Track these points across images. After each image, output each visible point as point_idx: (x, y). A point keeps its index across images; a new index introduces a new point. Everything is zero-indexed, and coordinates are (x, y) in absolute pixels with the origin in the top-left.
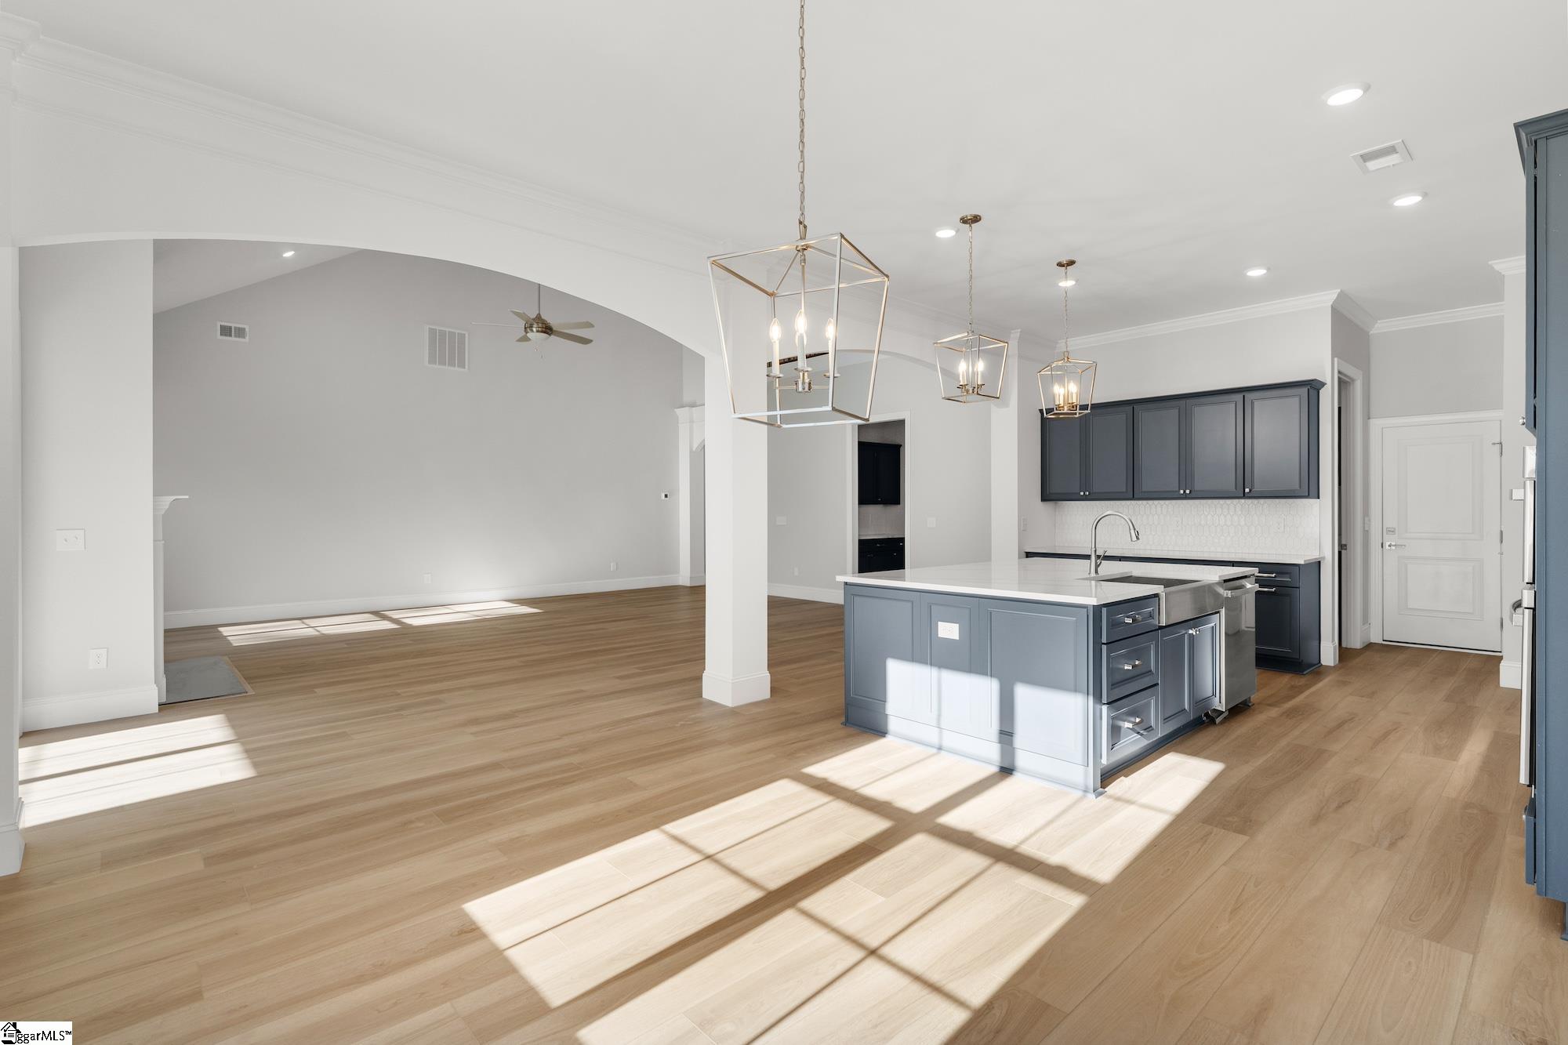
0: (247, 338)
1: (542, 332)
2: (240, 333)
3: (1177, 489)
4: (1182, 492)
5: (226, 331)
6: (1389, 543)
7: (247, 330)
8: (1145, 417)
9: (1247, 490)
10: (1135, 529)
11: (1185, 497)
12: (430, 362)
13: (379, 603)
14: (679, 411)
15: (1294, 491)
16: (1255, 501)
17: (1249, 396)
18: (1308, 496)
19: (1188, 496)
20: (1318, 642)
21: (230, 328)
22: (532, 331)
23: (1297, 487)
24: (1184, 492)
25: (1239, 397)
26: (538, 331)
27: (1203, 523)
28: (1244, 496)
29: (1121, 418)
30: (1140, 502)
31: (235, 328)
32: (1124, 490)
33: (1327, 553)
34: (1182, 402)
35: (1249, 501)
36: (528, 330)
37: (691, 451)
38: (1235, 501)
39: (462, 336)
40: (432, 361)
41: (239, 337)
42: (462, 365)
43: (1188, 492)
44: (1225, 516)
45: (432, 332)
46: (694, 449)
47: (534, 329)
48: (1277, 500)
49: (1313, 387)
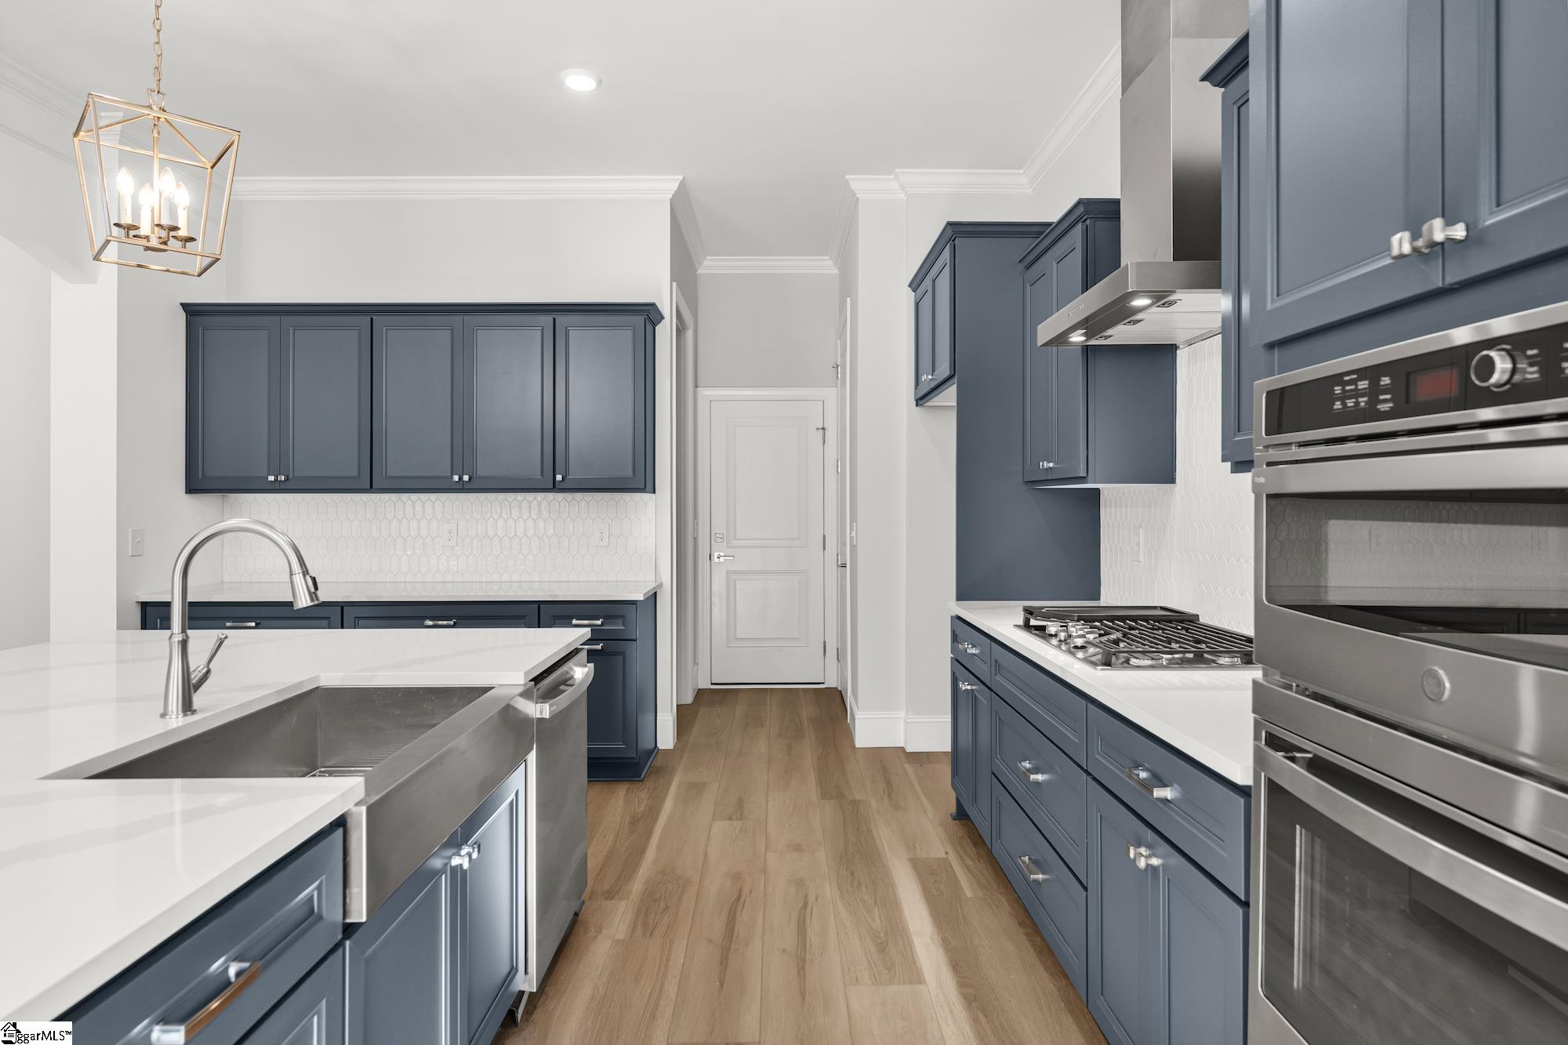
3: (449, 474)
4: (456, 478)
6: (718, 554)
8: (394, 340)
9: (559, 477)
10: (305, 572)
11: (462, 488)
15: (625, 479)
16: (569, 496)
17: (563, 320)
18: (643, 490)
19: (466, 486)
20: (653, 714)
23: (630, 473)
24: (461, 478)
25: (546, 320)
27: (491, 532)
28: (555, 488)
29: (349, 338)
30: (386, 496)
32: (355, 474)
33: (666, 575)
34: (458, 319)
35: (560, 496)
38: (540, 496)
43: (466, 478)
44: (525, 521)
48: (599, 495)
49: (648, 314)
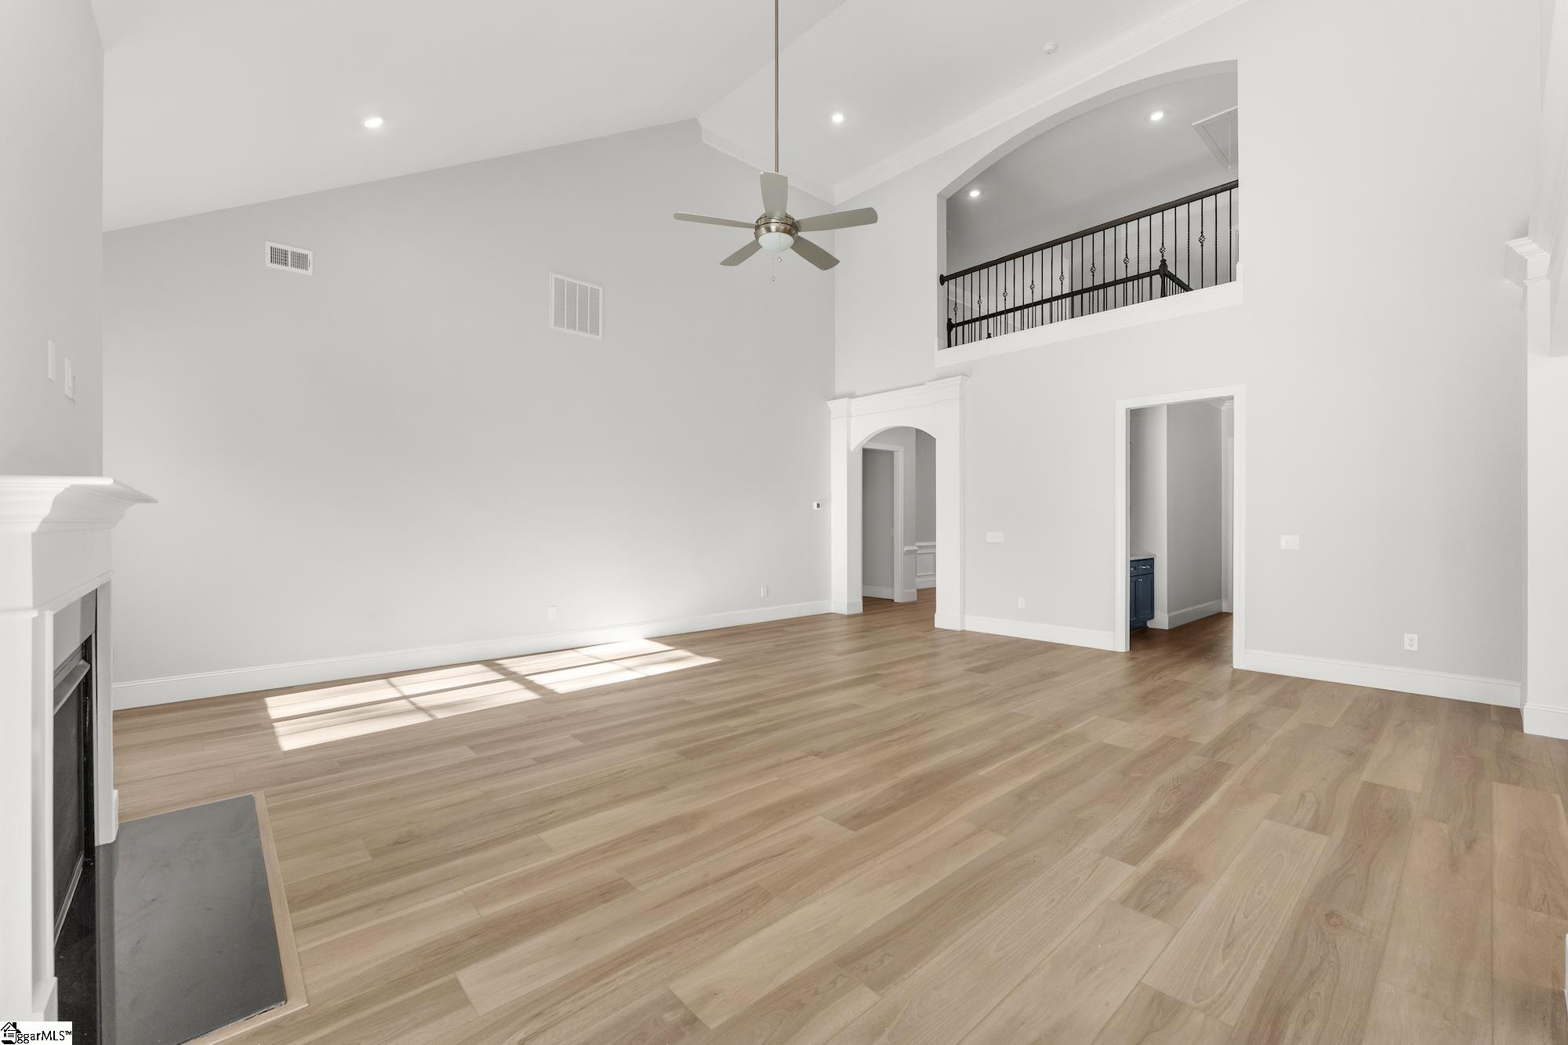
0: (310, 269)
1: (785, 231)
2: (301, 261)
5: (279, 256)
7: (310, 257)
12: (556, 324)
13: (491, 650)
14: (831, 404)
21: (286, 253)
22: (769, 230)
26: (778, 230)
31: (293, 253)
36: (763, 229)
37: (849, 451)
39: (595, 292)
40: (559, 322)
41: (298, 267)
42: (595, 330)
45: (559, 284)
46: (852, 449)
47: (773, 227)
